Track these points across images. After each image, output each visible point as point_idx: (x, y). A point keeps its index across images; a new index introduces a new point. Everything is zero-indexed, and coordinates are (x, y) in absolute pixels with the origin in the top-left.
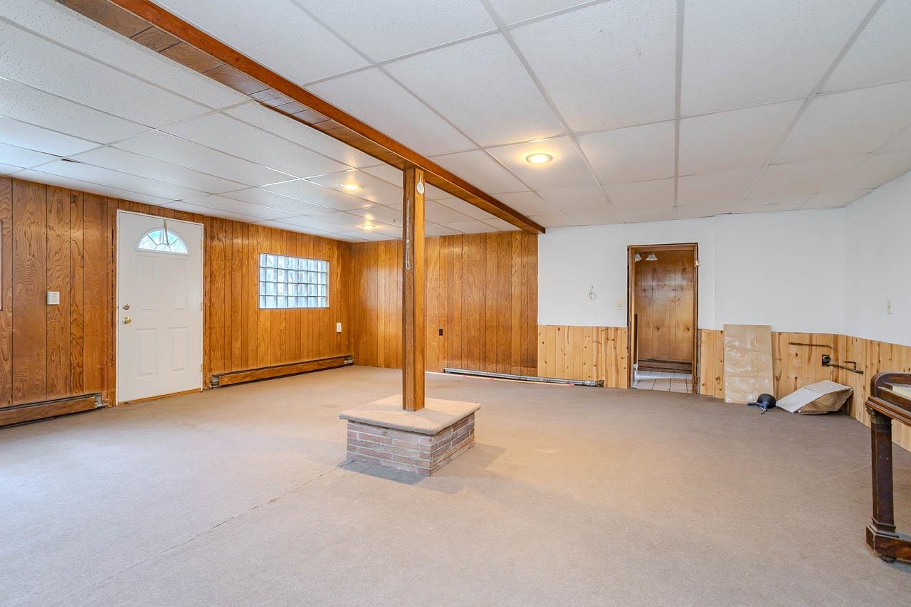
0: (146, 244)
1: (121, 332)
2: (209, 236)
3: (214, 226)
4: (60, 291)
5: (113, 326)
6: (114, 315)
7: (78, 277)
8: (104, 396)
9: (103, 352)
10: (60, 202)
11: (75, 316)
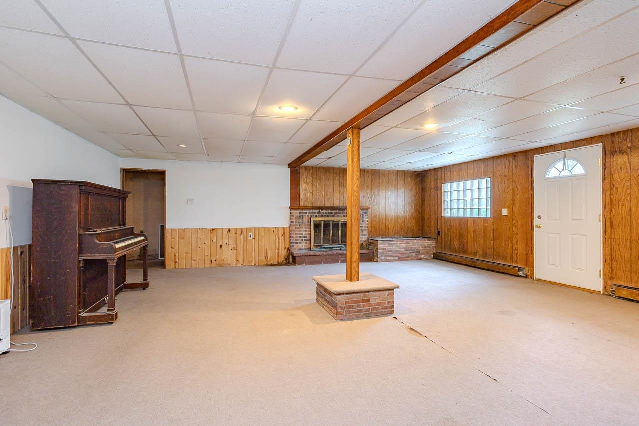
0: (553, 173)
2: (609, 153)
3: (616, 141)
4: (508, 208)
5: (532, 229)
6: (532, 222)
7: (516, 200)
8: (526, 270)
9: (527, 244)
10: (509, 161)
11: (514, 222)
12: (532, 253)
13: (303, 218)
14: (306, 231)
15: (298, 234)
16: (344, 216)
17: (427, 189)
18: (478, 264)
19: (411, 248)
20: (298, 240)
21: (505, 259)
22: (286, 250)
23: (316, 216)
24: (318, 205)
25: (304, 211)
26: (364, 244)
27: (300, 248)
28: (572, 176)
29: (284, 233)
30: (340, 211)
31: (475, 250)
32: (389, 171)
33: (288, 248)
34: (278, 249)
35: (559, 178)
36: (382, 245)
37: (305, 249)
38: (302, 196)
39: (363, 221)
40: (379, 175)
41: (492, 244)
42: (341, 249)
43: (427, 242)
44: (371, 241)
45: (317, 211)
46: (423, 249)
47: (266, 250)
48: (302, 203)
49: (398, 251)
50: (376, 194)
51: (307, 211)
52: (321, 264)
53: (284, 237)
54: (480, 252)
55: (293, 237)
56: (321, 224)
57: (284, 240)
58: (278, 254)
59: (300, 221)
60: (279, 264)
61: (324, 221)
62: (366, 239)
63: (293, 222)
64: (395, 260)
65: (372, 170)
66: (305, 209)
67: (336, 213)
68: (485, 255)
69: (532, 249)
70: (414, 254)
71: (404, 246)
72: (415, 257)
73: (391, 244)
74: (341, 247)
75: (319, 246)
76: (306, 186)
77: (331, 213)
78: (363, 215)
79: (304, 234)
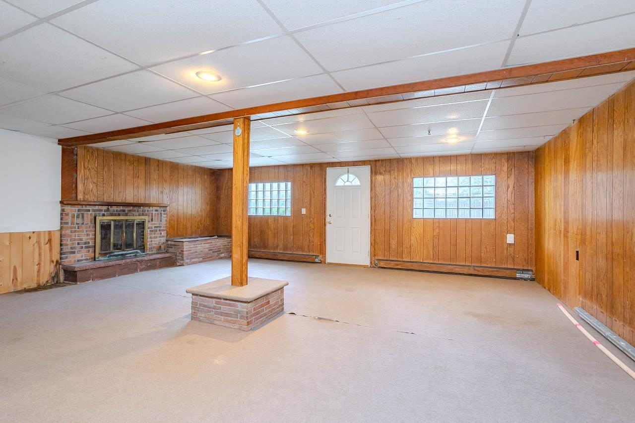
0: (340, 183)
1: (328, 228)
2: (374, 172)
3: (378, 166)
4: (306, 208)
5: (325, 225)
6: (325, 219)
7: (313, 202)
8: (320, 257)
9: (321, 236)
10: (307, 170)
11: (311, 219)
12: (325, 244)
13: (83, 217)
14: (88, 235)
15: (75, 240)
16: (139, 215)
17: (224, 188)
18: (280, 257)
19: (214, 247)
20: (75, 248)
21: (303, 249)
22: (53, 265)
23: (104, 215)
24: (105, 200)
25: (84, 208)
26: (163, 247)
27: (79, 259)
28: (352, 186)
29: (50, 240)
30: (135, 209)
31: (275, 245)
32: (187, 166)
33: (57, 262)
34: (39, 264)
35: (344, 186)
36: (189, 246)
37: (87, 260)
38: (80, 187)
39: (161, 221)
40: (178, 169)
41: (292, 238)
42: (136, 255)
43: (226, 241)
44: (173, 243)
45: (105, 208)
46: (223, 248)
47: (15, 268)
48: (80, 197)
49: (202, 252)
50: (174, 189)
51: (91, 208)
52: (115, 276)
53: (51, 245)
54: (281, 245)
55: (67, 245)
56: (110, 226)
57: (51, 250)
58: (39, 271)
59: (80, 221)
60: (39, 288)
61: (115, 221)
62: (165, 241)
63: (67, 223)
64: (200, 262)
65: (171, 162)
66: (86, 205)
67: (130, 211)
68: (285, 248)
69: (325, 241)
70: (216, 254)
71: (207, 245)
72: (217, 256)
73: (196, 245)
74: (137, 252)
75: (107, 253)
76: (88, 173)
77: (124, 211)
78: (161, 213)
79: (85, 239)
